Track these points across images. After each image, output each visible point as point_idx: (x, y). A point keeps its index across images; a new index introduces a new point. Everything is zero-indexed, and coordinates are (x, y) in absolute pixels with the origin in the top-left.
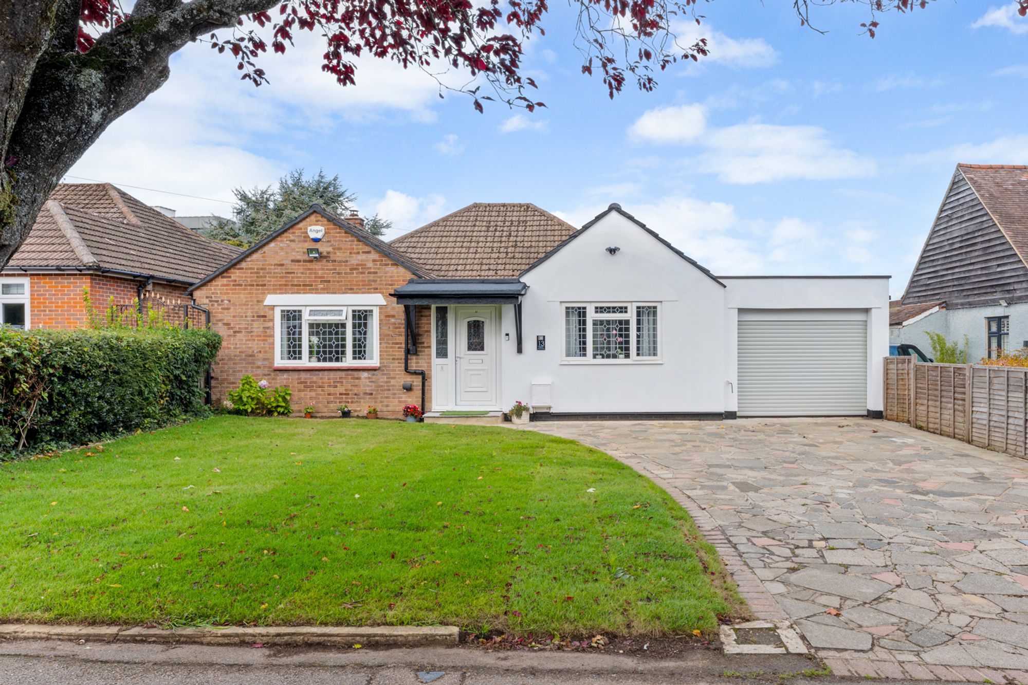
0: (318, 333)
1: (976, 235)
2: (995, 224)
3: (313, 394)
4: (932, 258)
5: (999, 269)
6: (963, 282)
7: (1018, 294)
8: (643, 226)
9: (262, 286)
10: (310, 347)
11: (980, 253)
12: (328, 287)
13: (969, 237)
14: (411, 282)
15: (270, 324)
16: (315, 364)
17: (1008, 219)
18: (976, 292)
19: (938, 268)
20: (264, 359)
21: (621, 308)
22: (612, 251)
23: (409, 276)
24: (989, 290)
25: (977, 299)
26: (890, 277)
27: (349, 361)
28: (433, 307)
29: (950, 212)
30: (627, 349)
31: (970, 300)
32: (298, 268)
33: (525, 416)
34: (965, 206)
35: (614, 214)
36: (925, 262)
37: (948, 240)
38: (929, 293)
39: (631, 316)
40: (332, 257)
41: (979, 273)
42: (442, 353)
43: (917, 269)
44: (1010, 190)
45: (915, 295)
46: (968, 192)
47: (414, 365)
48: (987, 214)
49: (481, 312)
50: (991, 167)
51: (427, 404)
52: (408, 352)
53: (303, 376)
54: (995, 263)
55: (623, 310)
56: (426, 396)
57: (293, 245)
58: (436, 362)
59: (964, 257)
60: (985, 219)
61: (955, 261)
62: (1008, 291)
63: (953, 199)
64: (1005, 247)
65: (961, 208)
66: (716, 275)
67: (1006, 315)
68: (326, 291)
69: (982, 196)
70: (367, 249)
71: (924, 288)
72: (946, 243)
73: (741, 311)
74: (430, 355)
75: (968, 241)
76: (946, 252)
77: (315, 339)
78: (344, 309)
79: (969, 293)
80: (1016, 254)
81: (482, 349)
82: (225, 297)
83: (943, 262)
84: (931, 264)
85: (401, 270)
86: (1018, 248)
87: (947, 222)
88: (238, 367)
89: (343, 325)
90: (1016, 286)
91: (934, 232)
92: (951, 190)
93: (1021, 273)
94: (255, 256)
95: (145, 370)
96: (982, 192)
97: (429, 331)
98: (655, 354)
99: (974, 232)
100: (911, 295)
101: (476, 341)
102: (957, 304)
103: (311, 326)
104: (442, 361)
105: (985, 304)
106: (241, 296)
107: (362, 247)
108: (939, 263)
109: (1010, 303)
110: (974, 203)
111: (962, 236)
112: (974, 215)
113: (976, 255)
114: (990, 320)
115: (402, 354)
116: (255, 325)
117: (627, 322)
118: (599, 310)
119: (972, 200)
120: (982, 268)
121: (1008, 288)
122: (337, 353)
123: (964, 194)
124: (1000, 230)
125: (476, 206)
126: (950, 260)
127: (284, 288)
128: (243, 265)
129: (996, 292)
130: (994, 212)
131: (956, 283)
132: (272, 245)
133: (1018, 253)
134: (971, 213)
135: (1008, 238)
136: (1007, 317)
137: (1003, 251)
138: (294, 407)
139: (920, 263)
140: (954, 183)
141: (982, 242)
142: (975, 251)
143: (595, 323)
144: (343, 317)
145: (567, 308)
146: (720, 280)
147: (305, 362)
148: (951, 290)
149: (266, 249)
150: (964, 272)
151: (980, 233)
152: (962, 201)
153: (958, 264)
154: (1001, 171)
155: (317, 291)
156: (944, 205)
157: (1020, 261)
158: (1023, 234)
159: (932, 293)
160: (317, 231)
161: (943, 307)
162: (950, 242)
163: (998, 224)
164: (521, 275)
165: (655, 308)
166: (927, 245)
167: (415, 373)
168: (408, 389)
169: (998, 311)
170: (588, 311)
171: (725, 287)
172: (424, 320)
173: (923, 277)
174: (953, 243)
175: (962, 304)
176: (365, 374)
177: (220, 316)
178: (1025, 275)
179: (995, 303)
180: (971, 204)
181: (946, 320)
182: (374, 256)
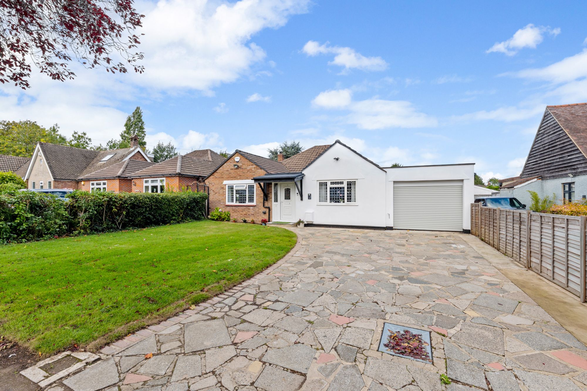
0: (238, 194)
1: (557, 141)
2: (567, 134)
3: (236, 214)
4: (535, 155)
5: (569, 158)
6: (550, 166)
7: (580, 170)
8: (349, 148)
9: (222, 178)
10: (236, 198)
11: (559, 150)
12: (241, 177)
13: (553, 142)
14: (265, 175)
15: (225, 191)
16: (238, 204)
17: (575, 131)
18: (556, 170)
19: (538, 160)
20: (223, 202)
21: (341, 182)
22: (337, 159)
23: (265, 173)
24: (563, 169)
25: (557, 174)
26: (474, 164)
27: (247, 203)
28: (273, 183)
29: (543, 131)
30: (344, 199)
31: (554, 174)
32: (232, 171)
33: (302, 225)
34: (551, 127)
35: (338, 144)
36: (531, 157)
37: (542, 145)
38: (533, 172)
39: (345, 185)
40: (242, 167)
41: (558, 160)
42: (276, 200)
43: (528, 161)
44: (580, 116)
45: (526, 173)
46: (552, 120)
47: (266, 205)
48: (562, 130)
49: (290, 185)
50: (569, 106)
51: (271, 219)
52: (264, 200)
53: (234, 207)
54: (567, 155)
55: (342, 183)
56: (270, 216)
57: (231, 164)
58: (274, 203)
59: (550, 153)
60: (561, 132)
61: (546, 155)
62: (574, 169)
63: (544, 124)
64: (572, 146)
65: (548, 128)
66: (382, 167)
67: (573, 181)
68: (240, 179)
69: (559, 121)
70: (252, 164)
71: (531, 170)
72: (541, 147)
73: (395, 182)
74: (272, 201)
75: (552, 145)
76: (542, 151)
77: (238, 196)
78: (245, 185)
79: (553, 171)
80: (578, 149)
81: (290, 199)
82: (213, 182)
83: (540, 156)
84: (534, 158)
85: (263, 170)
86: (579, 145)
87: (542, 136)
88: (216, 205)
89: (245, 191)
90: (578, 166)
91: (535, 142)
92: (543, 120)
93: (581, 159)
94: (221, 168)
95: (169, 205)
96: (560, 119)
97: (271, 192)
98: (355, 201)
99: (555, 140)
100: (524, 174)
101: (288, 197)
102: (547, 177)
103: (236, 191)
104: (276, 203)
105: (562, 176)
106: (217, 182)
107: (251, 163)
108: (538, 157)
109: (575, 175)
110: (555, 125)
111: (549, 142)
112: (556, 131)
113: (557, 152)
114: (564, 184)
115: (262, 201)
116: (221, 191)
117: (343, 188)
118: (332, 183)
119: (554, 123)
120: (560, 158)
121: (574, 167)
122: (244, 200)
123: (550, 121)
124: (569, 137)
125: (315, 147)
126: (543, 155)
127: (229, 178)
128: (218, 171)
129: (567, 170)
130: (567, 128)
131: (546, 166)
132: (225, 164)
133: (579, 148)
134: (554, 130)
135: (573, 141)
136: (574, 183)
137: (571, 148)
138: (231, 218)
139: (529, 158)
140: (545, 116)
141: (560, 144)
142: (556, 149)
143: (331, 188)
144: (245, 188)
145: (320, 183)
146: (384, 169)
147: (234, 203)
148: (544, 170)
149: (224, 166)
150: (550, 160)
151: (559, 140)
152: (549, 125)
153: (547, 157)
154: (576, 107)
155: (237, 179)
156: (540, 128)
157: (581, 152)
158: (585, 138)
159: (535, 172)
160: (237, 159)
161: (539, 179)
162: (543, 146)
163: (568, 134)
164: (302, 170)
165: (355, 182)
166: (532, 148)
167: (266, 208)
168: (265, 213)
169: (569, 180)
170: (328, 184)
171: (386, 172)
172: (270, 188)
173: (531, 164)
174: (545, 147)
175: (550, 177)
176: (251, 208)
177: (212, 188)
178: (583, 160)
179: (566, 176)
180: (554, 125)
181: (542, 185)
182: (254, 166)
